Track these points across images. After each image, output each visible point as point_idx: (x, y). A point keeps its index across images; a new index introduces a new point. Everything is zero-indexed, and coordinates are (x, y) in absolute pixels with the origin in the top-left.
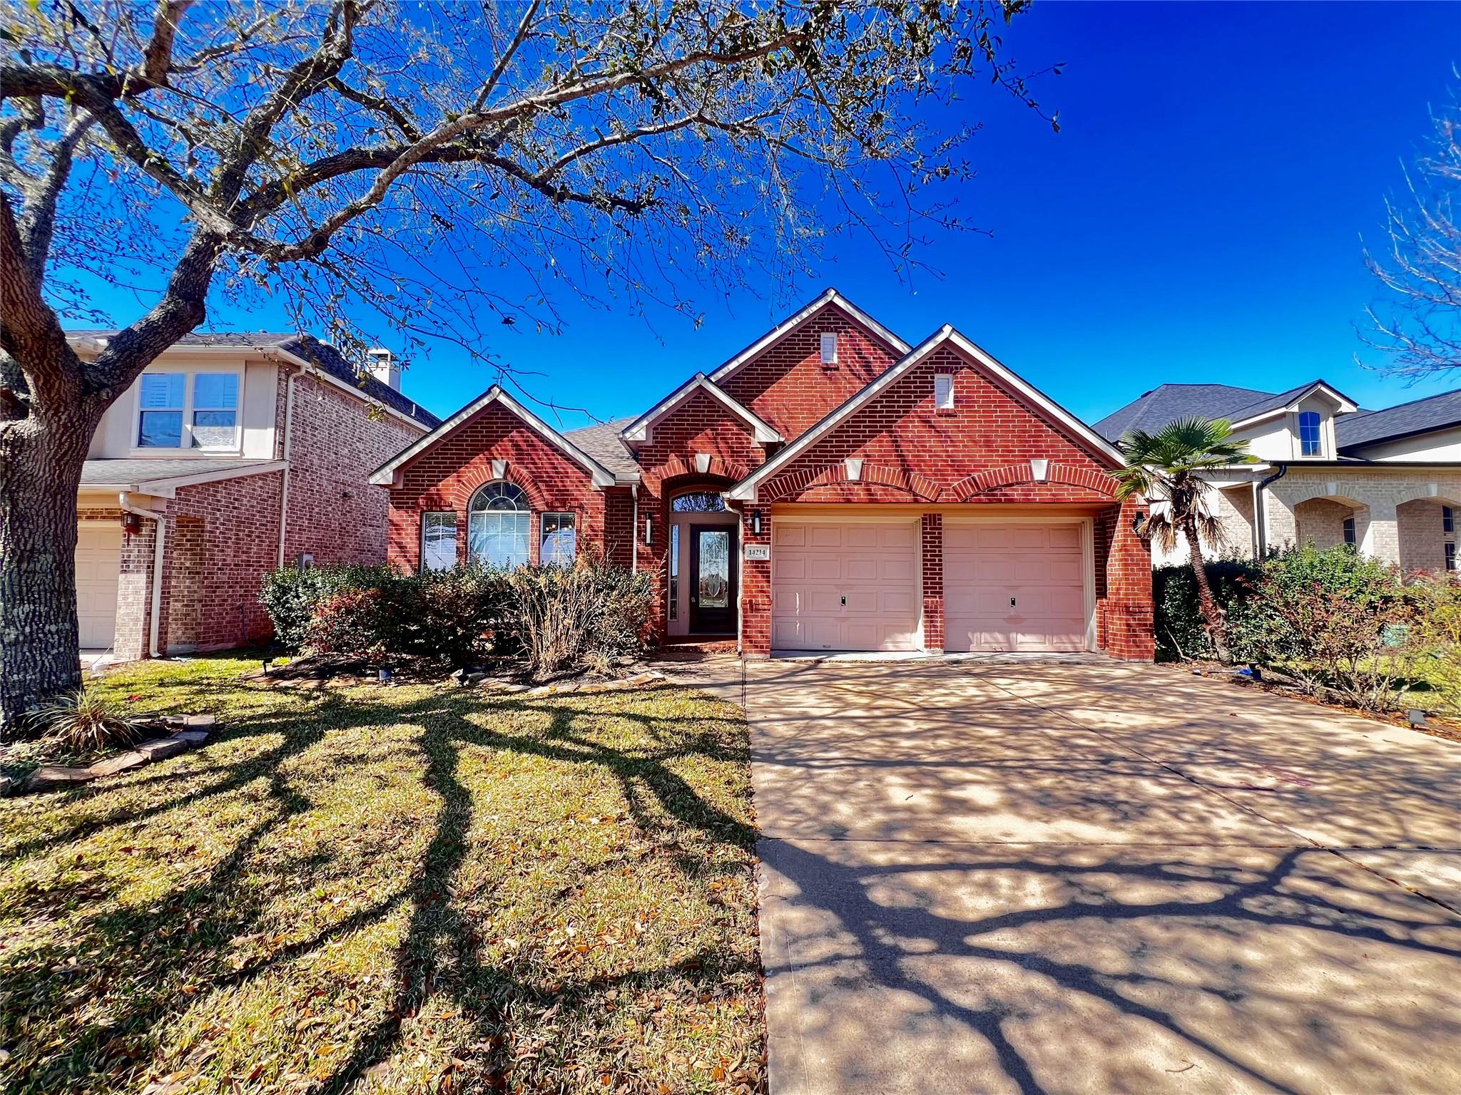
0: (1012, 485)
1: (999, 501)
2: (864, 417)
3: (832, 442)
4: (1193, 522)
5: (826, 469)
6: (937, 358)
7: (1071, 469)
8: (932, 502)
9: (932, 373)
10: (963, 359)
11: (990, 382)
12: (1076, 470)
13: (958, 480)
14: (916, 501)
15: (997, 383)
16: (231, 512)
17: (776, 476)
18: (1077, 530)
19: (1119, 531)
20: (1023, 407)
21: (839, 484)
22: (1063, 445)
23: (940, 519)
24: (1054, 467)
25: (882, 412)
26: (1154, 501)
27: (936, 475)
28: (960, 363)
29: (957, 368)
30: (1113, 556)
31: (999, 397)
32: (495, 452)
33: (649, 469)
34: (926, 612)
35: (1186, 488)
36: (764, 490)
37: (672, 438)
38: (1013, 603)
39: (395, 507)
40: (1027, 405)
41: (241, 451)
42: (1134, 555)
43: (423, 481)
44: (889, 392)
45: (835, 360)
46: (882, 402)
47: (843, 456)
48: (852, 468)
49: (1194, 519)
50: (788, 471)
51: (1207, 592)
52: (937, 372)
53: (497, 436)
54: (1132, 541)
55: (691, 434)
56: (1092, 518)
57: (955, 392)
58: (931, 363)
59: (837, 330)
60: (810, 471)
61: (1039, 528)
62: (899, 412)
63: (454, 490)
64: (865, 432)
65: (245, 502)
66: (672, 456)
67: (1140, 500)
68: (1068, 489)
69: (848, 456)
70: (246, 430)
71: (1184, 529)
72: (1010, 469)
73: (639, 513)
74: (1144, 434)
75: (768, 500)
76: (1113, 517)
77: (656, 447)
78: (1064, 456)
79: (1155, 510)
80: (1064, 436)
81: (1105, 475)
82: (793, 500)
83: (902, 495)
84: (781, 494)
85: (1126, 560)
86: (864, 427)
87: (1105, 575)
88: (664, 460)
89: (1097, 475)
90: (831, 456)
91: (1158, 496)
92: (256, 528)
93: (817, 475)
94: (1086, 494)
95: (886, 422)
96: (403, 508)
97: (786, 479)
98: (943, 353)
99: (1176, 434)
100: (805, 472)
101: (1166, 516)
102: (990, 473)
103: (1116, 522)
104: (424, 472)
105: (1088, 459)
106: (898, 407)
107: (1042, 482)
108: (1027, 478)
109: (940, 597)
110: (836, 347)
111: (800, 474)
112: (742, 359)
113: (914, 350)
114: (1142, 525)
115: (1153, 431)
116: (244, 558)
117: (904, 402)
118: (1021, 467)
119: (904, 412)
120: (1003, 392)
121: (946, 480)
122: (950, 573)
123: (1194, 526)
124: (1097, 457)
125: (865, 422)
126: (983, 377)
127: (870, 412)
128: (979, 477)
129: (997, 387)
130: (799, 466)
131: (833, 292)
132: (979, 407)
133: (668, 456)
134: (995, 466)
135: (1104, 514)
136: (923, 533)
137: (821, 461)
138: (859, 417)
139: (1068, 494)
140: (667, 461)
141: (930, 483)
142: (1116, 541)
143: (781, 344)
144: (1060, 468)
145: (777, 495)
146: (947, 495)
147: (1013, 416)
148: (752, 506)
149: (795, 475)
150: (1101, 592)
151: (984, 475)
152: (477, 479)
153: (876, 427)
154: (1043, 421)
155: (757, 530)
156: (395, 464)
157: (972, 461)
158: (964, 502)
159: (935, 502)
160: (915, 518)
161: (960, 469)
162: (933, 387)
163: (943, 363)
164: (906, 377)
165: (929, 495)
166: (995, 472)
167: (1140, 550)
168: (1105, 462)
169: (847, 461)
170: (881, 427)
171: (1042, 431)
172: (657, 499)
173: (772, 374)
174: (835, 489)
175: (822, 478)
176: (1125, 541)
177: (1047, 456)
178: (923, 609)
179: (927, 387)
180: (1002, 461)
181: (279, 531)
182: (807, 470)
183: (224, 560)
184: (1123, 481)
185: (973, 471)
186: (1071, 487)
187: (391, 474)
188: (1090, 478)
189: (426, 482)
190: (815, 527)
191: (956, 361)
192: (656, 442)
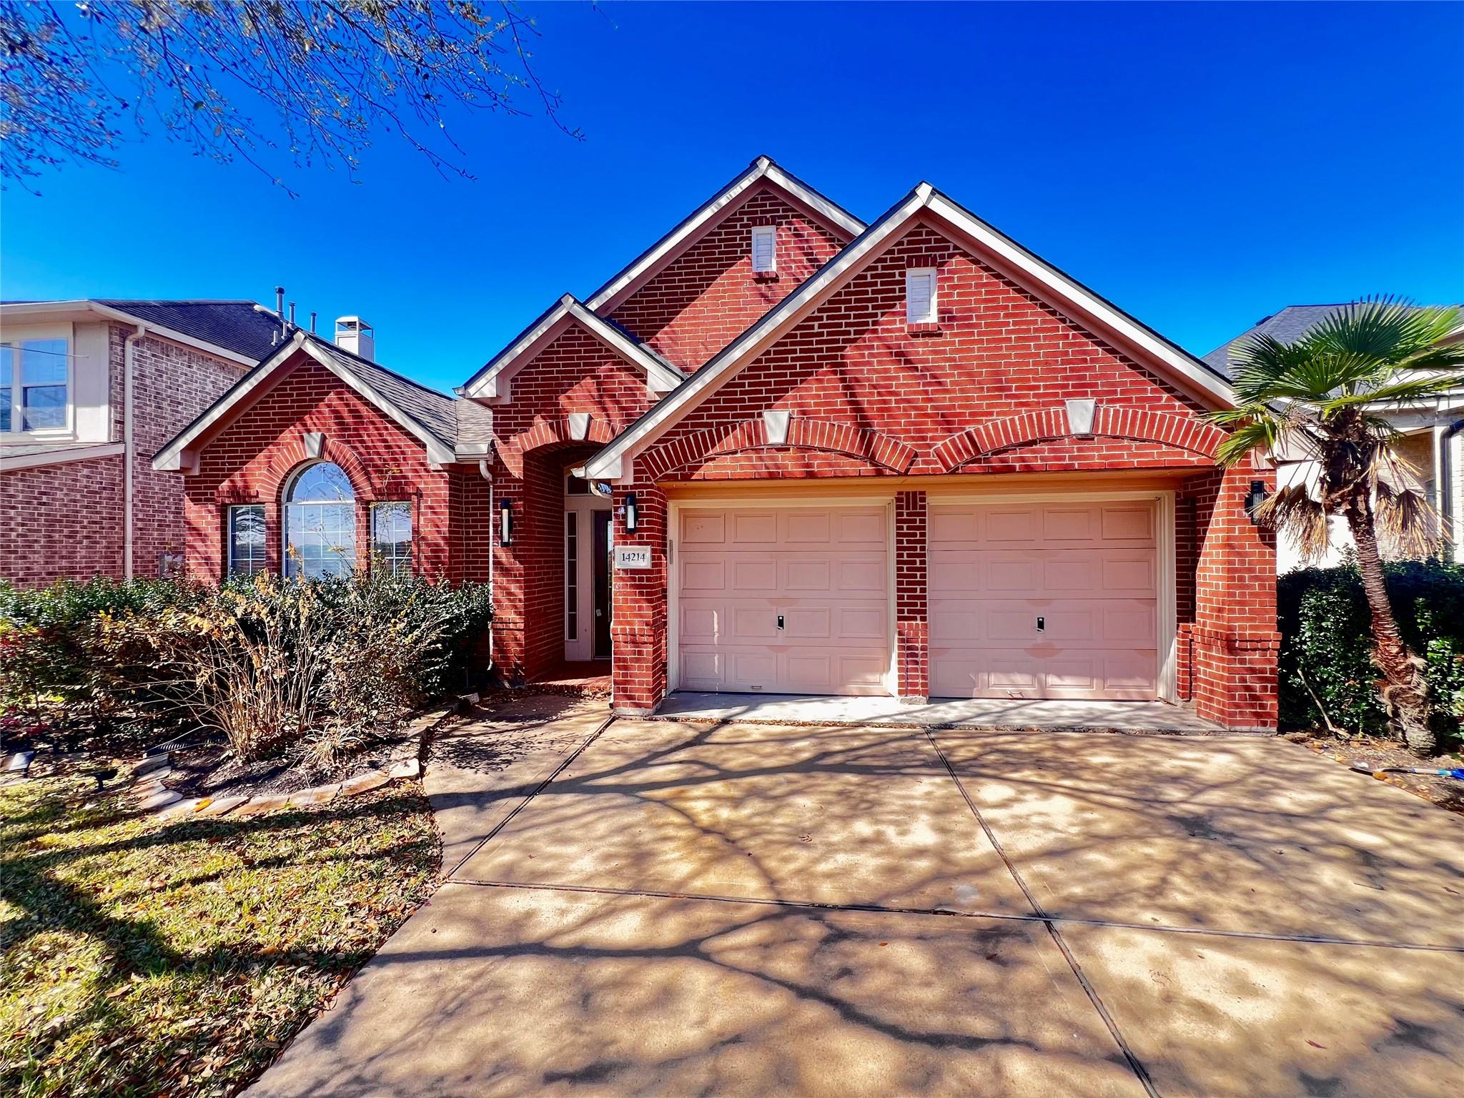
0: (1033, 442)
1: (1011, 470)
2: (792, 344)
3: (743, 385)
4: (1367, 502)
5: (734, 428)
6: (909, 243)
7: (1135, 414)
8: (900, 474)
9: (902, 267)
10: (954, 241)
11: (998, 276)
12: (1145, 415)
13: (944, 438)
14: (879, 473)
15: (1009, 277)
16: (35, 509)
17: (659, 441)
18: (1148, 510)
19: (1220, 514)
20: (1053, 313)
21: (757, 451)
22: (1121, 374)
23: (923, 500)
24: (1107, 411)
25: (821, 334)
26: (1285, 463)
27: (908, 431)
28: (947, 248)
29: (942, 257)
30: (1207, 555)
31: (1014, 299)
32: (309, 422)
33: (508, 438)
34: (901, 641)
35: (1354, 439)
36: (643, 463)
37: (536, 392)
38: (1041, 625)
39: (192, 500)
40: (1059, 310)
41: (74, 434)
42: (1246, 554)
43: (223, 464)
44: (834, 304)
45: (774, 267)
46: (821, 318)
47: (760, 407)
48: (776, 425)
49: (1368, 494)
50: (678, 434)
51: (1390, 628)
52: (910, 265)
53: (311, 400)
54: (1242, 530)
55: (562, 385)
56: (1172, 493)
57: (940, 296)
58: (900, 251)
59: (773, 222)
60: (710, 432)
61: (1085, 509)
62: (848, 333)
63: (260, 475)
64: (794, 367)
65: (59, 495)
66: (538, 420)
67: (1259, 460)
68: (1129, 448)
69: (769, 407)
70: (79, 410)
71: (1347, 513)
72: (1030, 417)
73: (494, 500)
74: (1273, 344)
75: (648, 479)
76: (1210, 491)
77: (516, 406)
78: (1123, 392)
79: (1285, 479)
80: (1123, 359)
81: (1197, 421)
82: (687, 478)
83: (852, 465)
84: (667, 468)
85: (1232, 562)
86: (793, 359)
87: (1193, 584)
88: (527, 425)
89: (1181, 422)
90: (742, 408)
91: (1294, 454)
92: (85, 527)
93: (720, 439)
94: (1160, 454)
95: (828, 350)
96: (200, 500)
97: (673, 445)
98: (920, 234)
99: (1341, 336)
100: (703, 434)
101: (1309, 488)
102: (995, 426)
103: (1214, 499)
104: (224, 452)
105: (1165, 396)
106: (847, 325)
107: (1085, 438)
108: (1058, 430)
109: (923, 619)
110: (775, 246)
111: (695, 437)
112: (635, 272)
113: (870, 230)
114: (1262, 507)
115: (1291, 337)
116: (64, 563)
117: (856, 316)
118: (1048, 414)
119: (856, 332)
120: (1020, 291)
121: (924, 439)
122: (939, 581)
123: (1368, 509)
124: (1182, 391)
125: (794, 351)
126: (987, 269)
127: (802, 335)
128: (977, 431)
129: (1009, 283)
130: (694, 425)
131: (766, 162)
132: (978, 317)
133: (532, 418)
134: (1005, 414)
135: (1194, 486)
136: (898, 521)
137: (727, 416)
138: (785, 344)
139: (1131, 455)
140: (531, 425)
141: (896, 444)
142: (1214, 531)
143: (694, 248)
144: (1117, 412)
145: (661, 472)
146: (925, 462)
147: (1036, 330)
148: (625, 487)
149: (688, 440)
150: (1186, 611)
151: (986, 428)
152: (287, 460)
153: (812, 358)
154: (1089, 336)
155: (631, 525)
156: (183, 443)
157: (967, 407)
158: (954, 472)
159: (906, 474)
160: (884, 500)
161: (947, 422)
162: (903, 290)
163: (920, 250)
164: (859, 277)
165: (895, 464)
166: (1004, 423)
167: (1257, 546)
168: (1196, 400)
169: (767, 415)
170: (819, 358)
171: (1085, 352)
172: (518, 480)
173: (682, 293)
174: (750, 459)
175: (729, 442)
176: (1230, 530)
177: (1094, 393)
178: (897, 636)
179: (893, 291)
180: (1017, 405)
181: (124, 529)
182: (705, 430)
183: (28, 568)
184: (1230, 430)
185: (968, 422)
186: (1134, 444)
187: (179, 456)
188: (1170, 427)
189: (228, 466)
190: (740, 514)
191: (942, 244)
192: (516, 399)
